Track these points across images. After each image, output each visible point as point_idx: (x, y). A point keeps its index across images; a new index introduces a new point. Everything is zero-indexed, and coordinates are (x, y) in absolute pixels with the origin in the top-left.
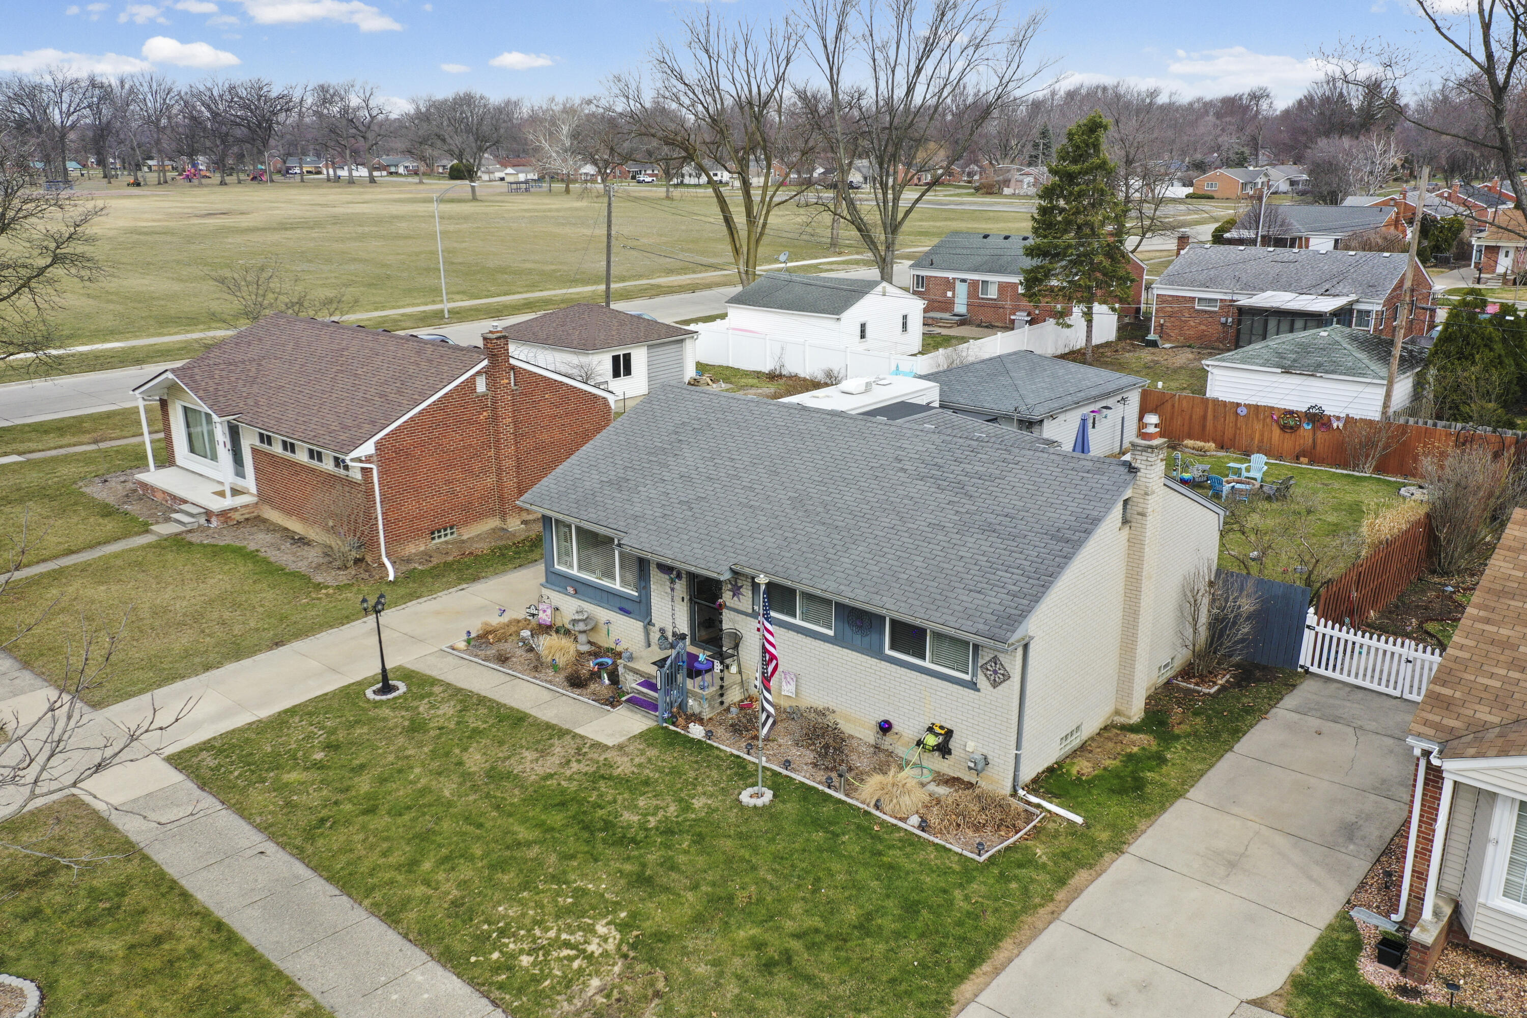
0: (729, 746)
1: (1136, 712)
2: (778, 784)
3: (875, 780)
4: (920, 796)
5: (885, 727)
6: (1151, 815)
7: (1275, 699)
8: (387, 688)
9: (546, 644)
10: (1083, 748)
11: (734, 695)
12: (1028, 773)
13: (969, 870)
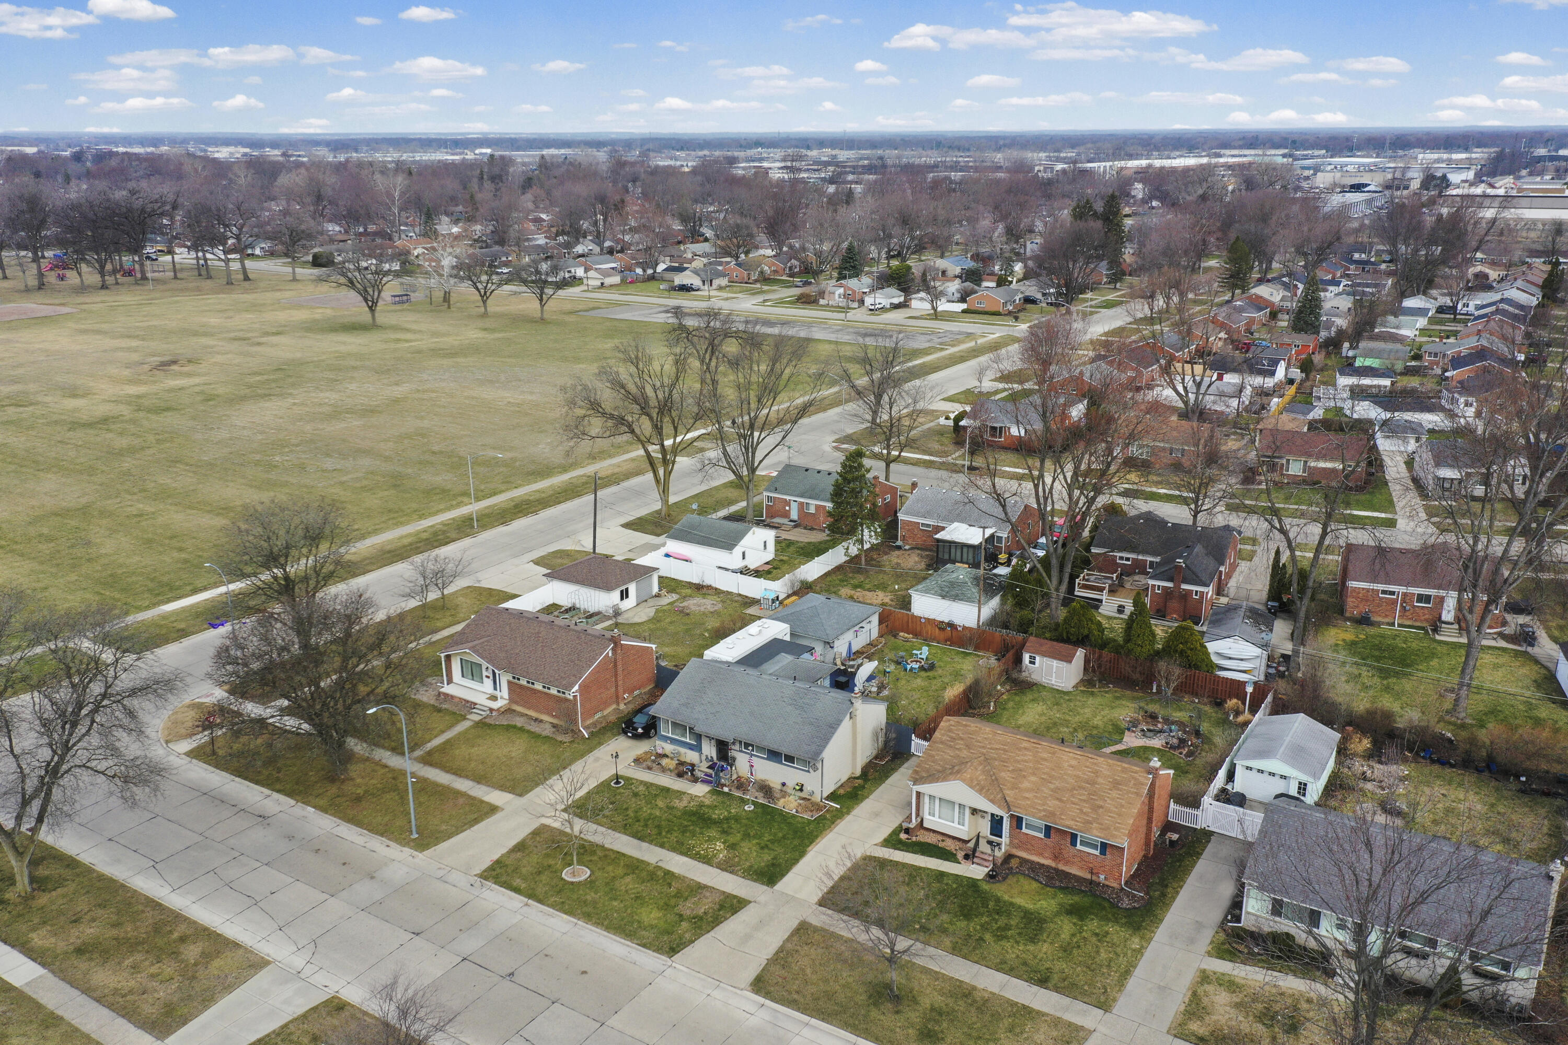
0: (738, 794)
1: (858, 772)
2: (754, 803)
3: (782, 800)
4: (795, 804)
5: (784, 784)
6: (858, 804)
7: (900, 766)
8: (618, 783)
9: (664, 762)
10: (842, 786)
11: (734, 777)
12: (825, 795)
13: (810, 822)
